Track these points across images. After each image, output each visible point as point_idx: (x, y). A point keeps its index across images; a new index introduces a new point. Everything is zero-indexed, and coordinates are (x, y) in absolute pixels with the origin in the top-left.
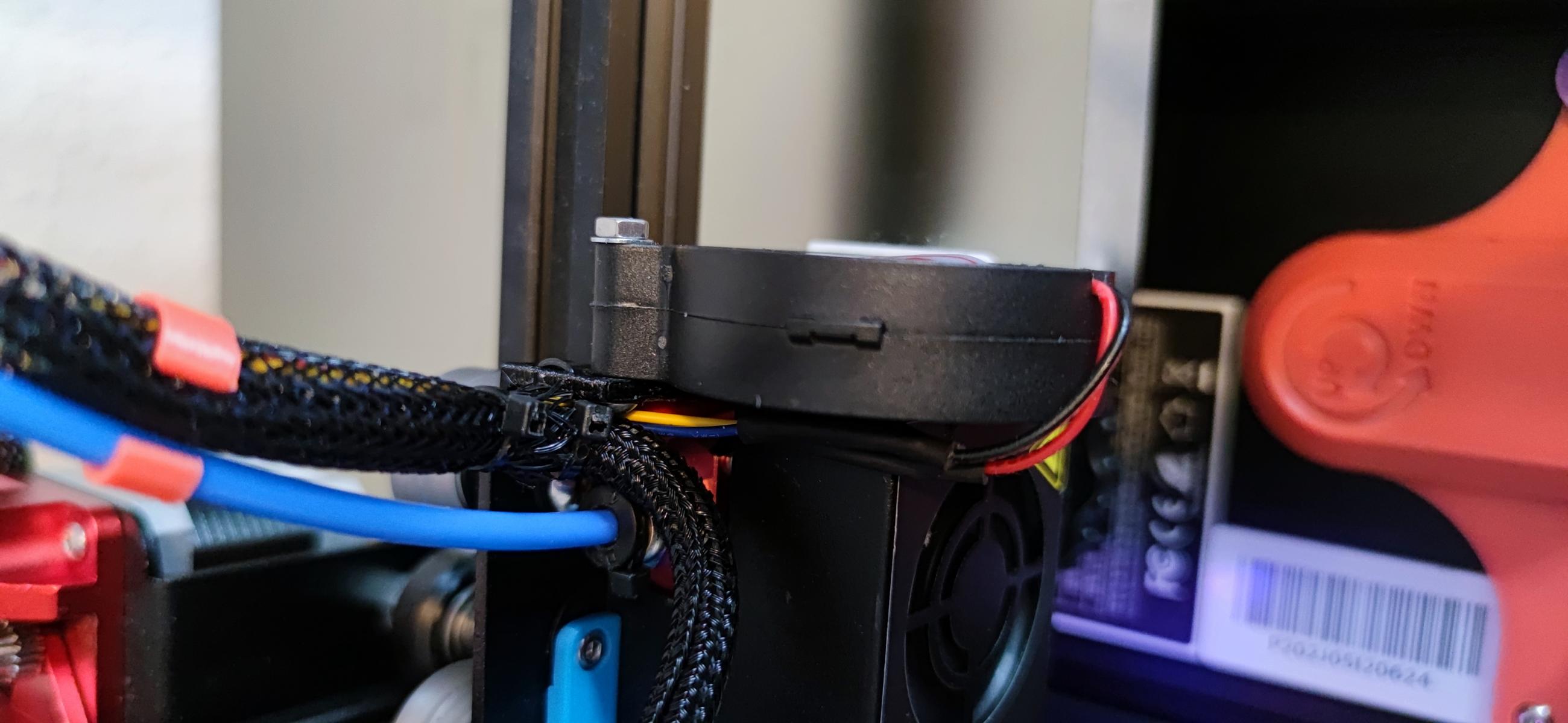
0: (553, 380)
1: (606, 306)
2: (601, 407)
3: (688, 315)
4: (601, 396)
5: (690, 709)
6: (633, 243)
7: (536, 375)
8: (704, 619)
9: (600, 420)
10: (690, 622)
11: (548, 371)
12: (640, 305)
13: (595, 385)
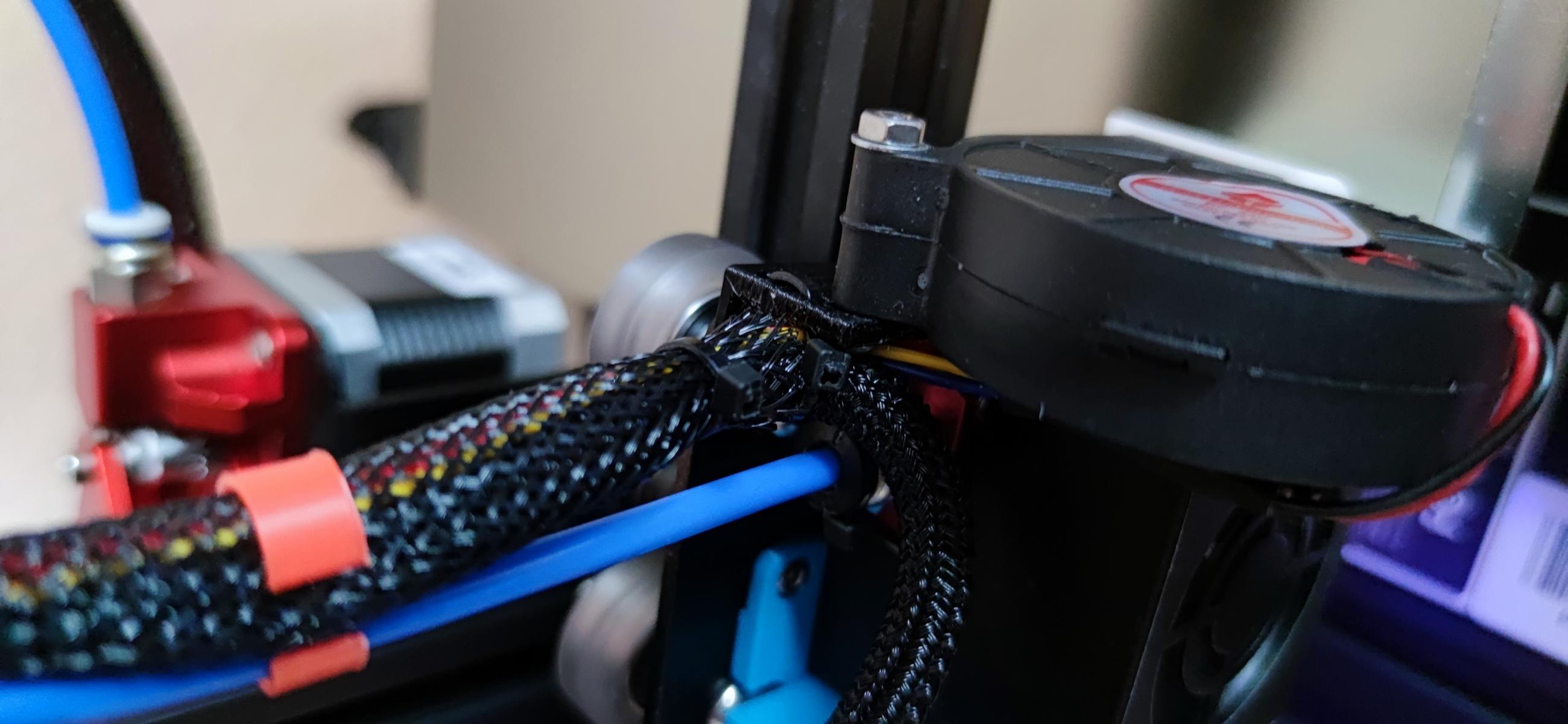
0: (786, 301)
1: (860, 227)
2: (838, 353)
3: (964, 269)
4: (841, 340)
5: (900, 708)
6: (904, 152)
7: (766, 292)
8: (931, 610)
9: (835, 369)
10: (914, 610)
11: (781, 290)
12: (902, 233)
13: (835, 325)
